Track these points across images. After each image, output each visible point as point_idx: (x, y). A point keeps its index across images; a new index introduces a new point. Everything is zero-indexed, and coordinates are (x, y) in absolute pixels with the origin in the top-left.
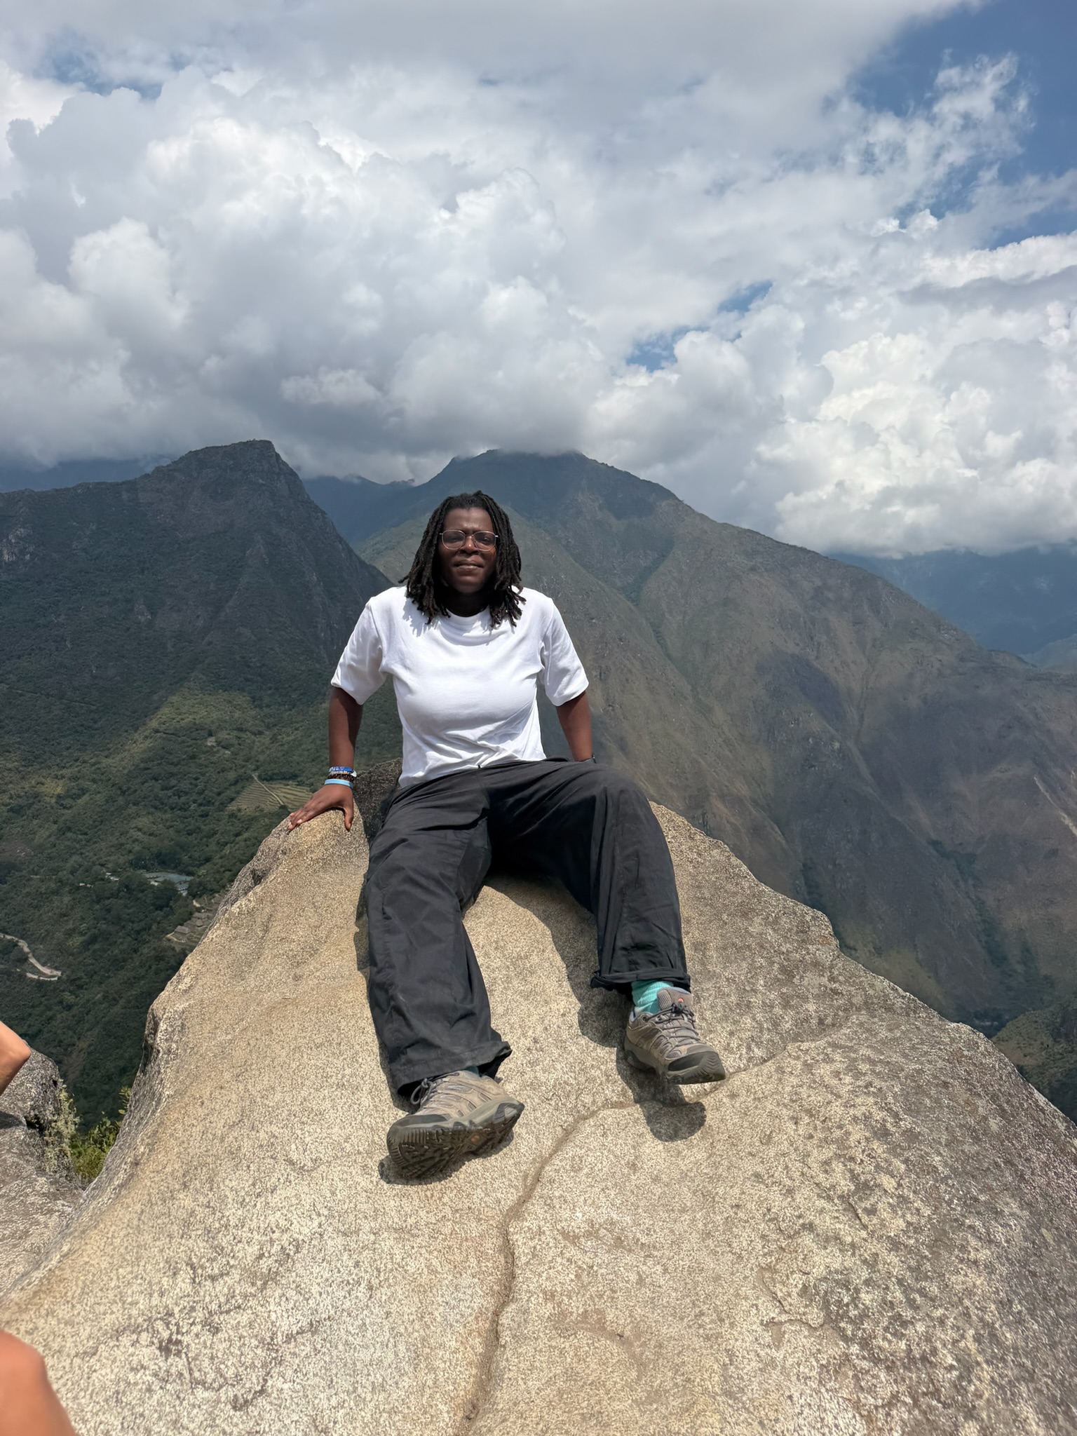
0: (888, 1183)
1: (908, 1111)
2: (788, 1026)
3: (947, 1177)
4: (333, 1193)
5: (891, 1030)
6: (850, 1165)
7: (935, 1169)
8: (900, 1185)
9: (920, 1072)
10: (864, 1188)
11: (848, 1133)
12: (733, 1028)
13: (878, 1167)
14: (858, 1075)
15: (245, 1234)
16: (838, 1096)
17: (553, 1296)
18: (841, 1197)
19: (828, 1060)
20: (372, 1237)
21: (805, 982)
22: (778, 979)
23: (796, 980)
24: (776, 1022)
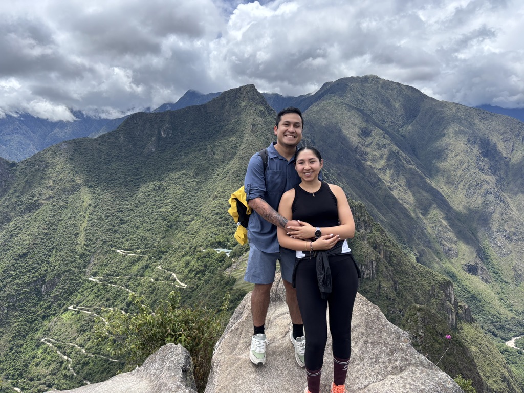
2: (390, 369)
5: (420, 374)
9: (424, 389)
12: (373, 369)
14: (405, 388)
19: (398, 383)
21: (397, 355)
22: (388, 354)
23: (394, 354)
24: (386, 368)
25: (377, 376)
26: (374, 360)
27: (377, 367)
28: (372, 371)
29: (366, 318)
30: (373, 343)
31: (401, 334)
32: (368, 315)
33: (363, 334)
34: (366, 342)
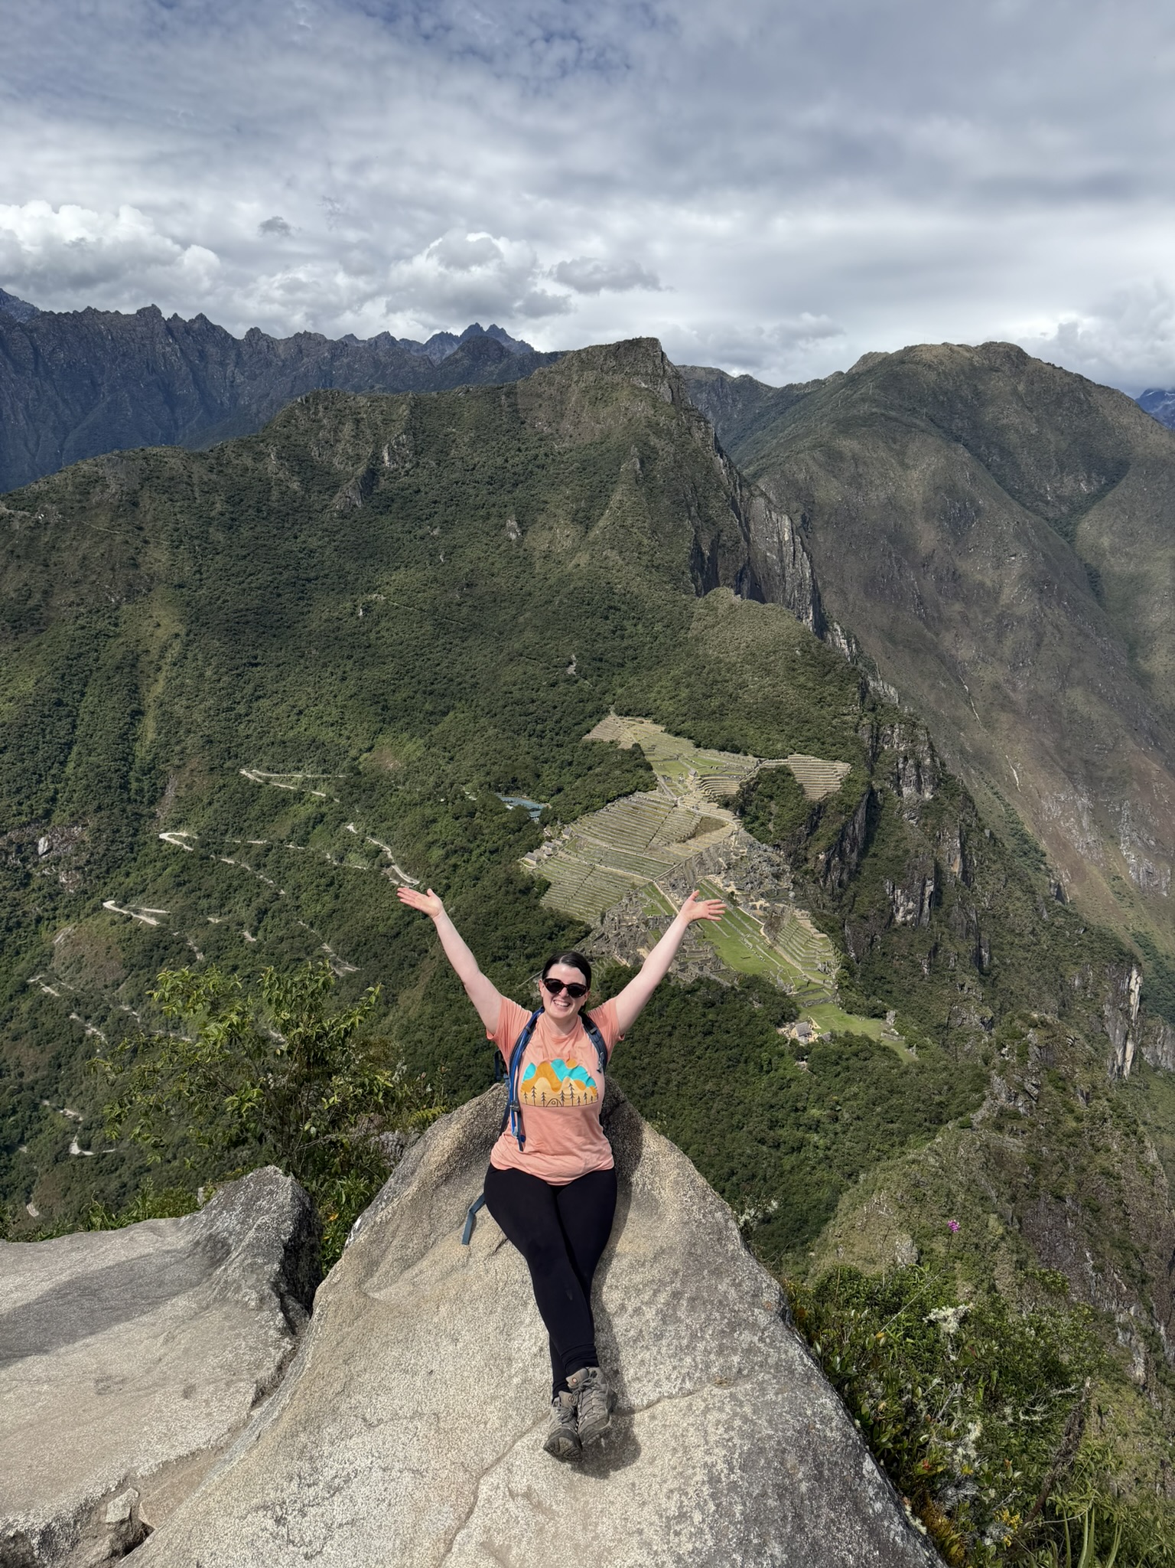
0: (697, 1517)
1: (743, 1468)
2: (715, 1371)
3: (740, 1523)
4: (384, 1443)
5: (777, 1394)
6: (683, 1498)
7: (734, 1515)
8: (704, 1520)
9: (771, 1437)
10: (682, 1516)
11: (695, 1474)
12: (678, 1363)
13: (698, 1504)
14: (730, 1428)
15: (330, 1462)
16: (707, 1443)
17: (489, 1530)
18: (667, 1518)
19: (721, 1409)
21: (741, 1338)
22: (723, 1331)
23: (736, 1335)
24: (708, 1365)
25: (683, 1380)
26: (685, 1342)
27: (688, 1360)
28: (674, 1368)
29: (692, 1232)
30: (693, 1300)
31: (764, 1285)
33: (676, 1273)
34: (676, 1295)
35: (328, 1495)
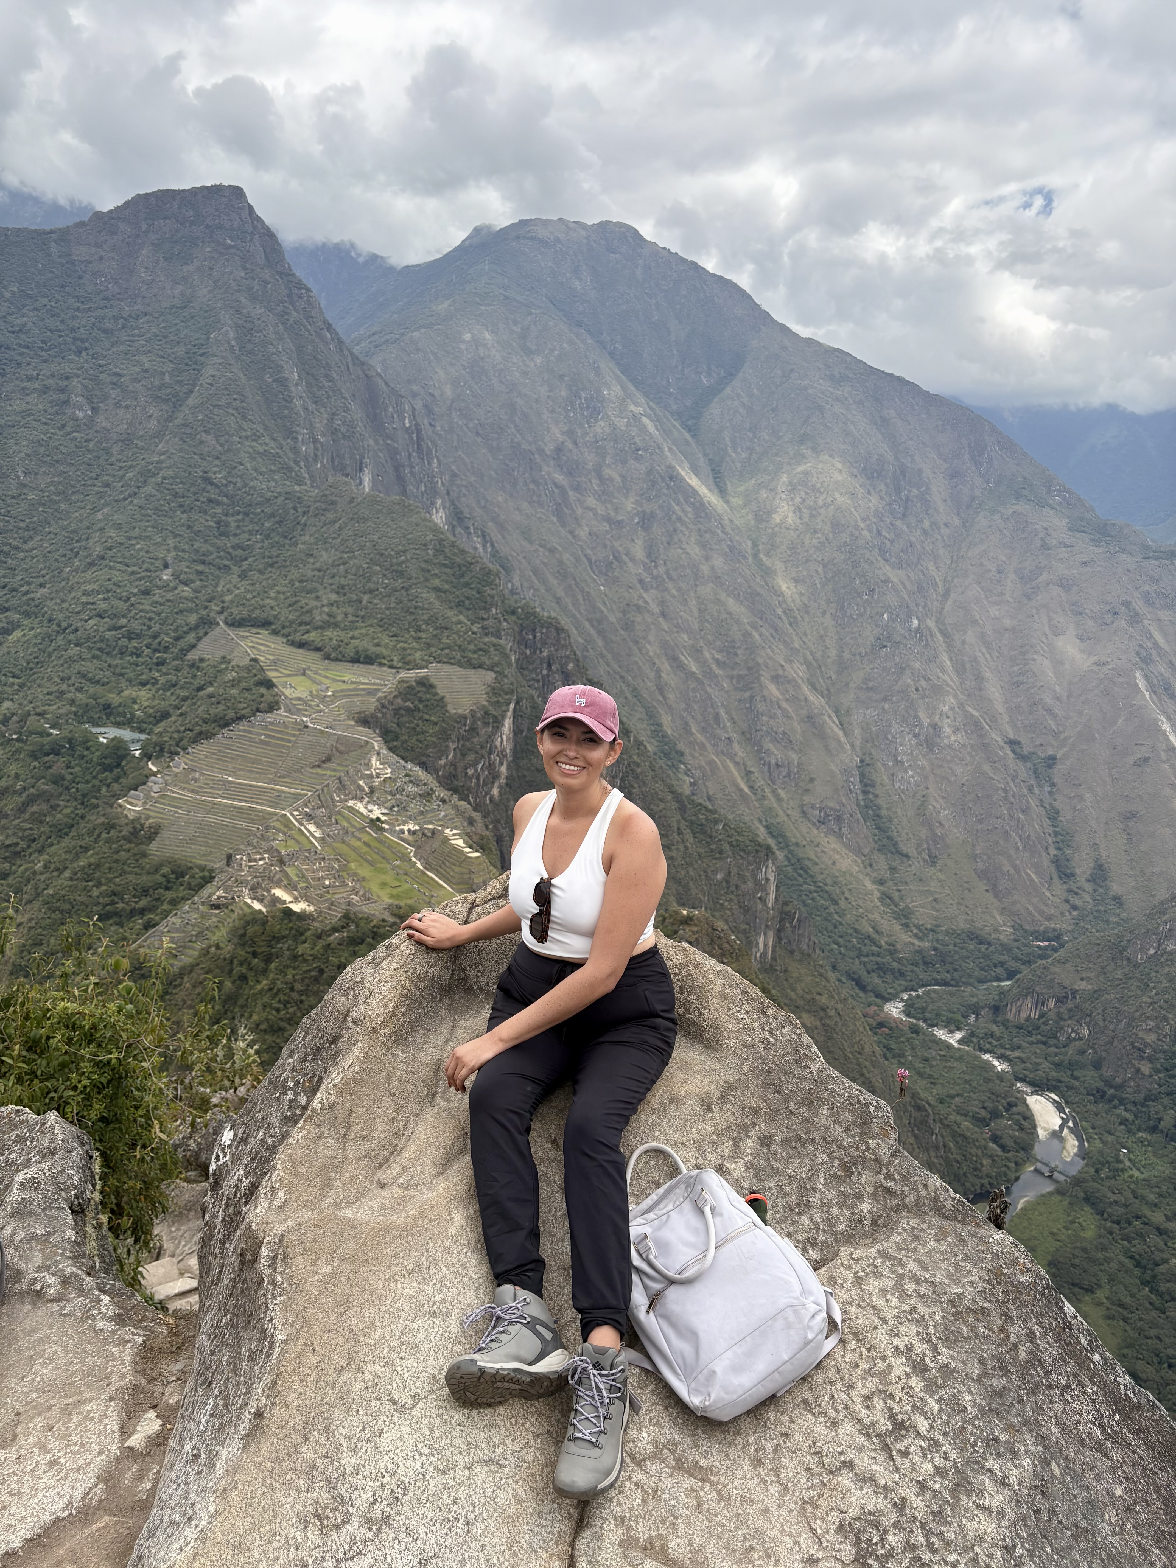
0: (923, 1425)
1: (946, 1340)
2: (842, 1227)
3: (976, 1418)
4: (431, 1431)
5: (938, 1241)
6: (890, 1403)
7: (964, 1410)
8: (932, 1427)
9: (960, 1296)
10: (900, 1427)
11: (890, 1366)
12: (791, 1229)
13: (914, 1407)
14: (904, 1296)
15: (359, 1481)
16: (884, 1321)
17: (623, 1521)
18: (879, 1436)
19: (878, 1274)
20: (467, 1473)
21: (863, 1181)
22: (836, 1176)
23: (854, 1178)
24: (831, 1222)
26: (793, 1198)
27: (805, 1221)
30: (786, 1142)
31: (872, 1109)
32: (768, 1045)
35: (370, 1535)
